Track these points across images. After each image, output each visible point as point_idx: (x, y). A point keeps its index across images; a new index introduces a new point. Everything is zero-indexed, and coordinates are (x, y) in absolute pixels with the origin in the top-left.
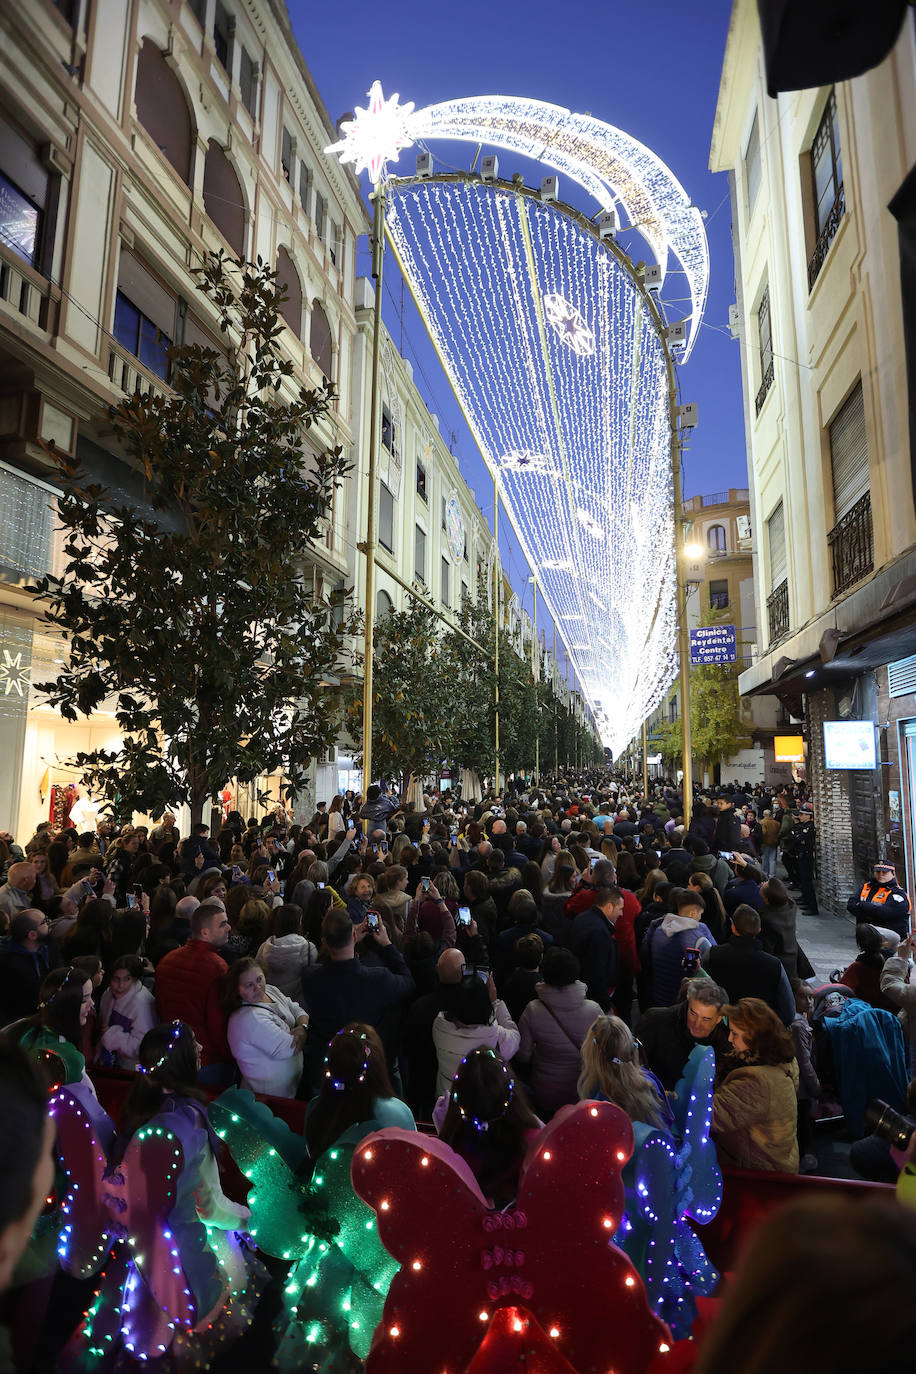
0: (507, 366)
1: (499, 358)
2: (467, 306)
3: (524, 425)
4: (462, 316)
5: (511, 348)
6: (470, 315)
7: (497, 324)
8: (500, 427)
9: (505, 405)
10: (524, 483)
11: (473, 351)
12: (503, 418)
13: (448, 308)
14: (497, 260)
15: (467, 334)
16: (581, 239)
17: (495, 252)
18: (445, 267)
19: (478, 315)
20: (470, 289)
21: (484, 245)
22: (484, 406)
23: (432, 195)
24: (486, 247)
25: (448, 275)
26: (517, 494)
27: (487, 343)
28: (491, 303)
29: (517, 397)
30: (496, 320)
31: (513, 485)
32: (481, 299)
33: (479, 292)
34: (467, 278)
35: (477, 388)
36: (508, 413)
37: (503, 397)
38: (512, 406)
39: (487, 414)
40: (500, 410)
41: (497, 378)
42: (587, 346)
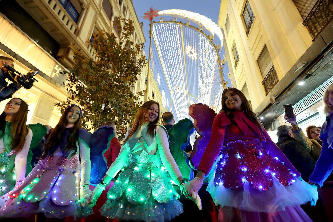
0: (176, 65)
1: (174, 63)
2: (168, 50)
3: (179, 79)
4: (167, 53)
5: (177, 60)
6: (169, 52)
7: (174, 54)
8: (173, 80)
10: (178, 95)
11: (169, 61)
12: (174, 78)
13: (164, 51)
14: (176, 40)
15: (167, 57)
16: (195, 32)
17: (175, 37)
18: (164, 41)
19: (170, 52)
20: (169, 46)
21: (173, 36)
22: (170, 75)
23: (163, 25)
24: (173, 37)
25: (164, 43)
26: (176, 98)
27: (172, 59)
28: (173, 50)
29: (178, 72)
30: (174, 53)
31: (175, 96)
33: (171, 47)
34: (168, 44)
35: (169, 70)
36: (175, 76)
37: (175, 72)
38: (176, 75)
39: (170, 77)
40: (173, 76)
41: (174, 68)
42: (195, 57)
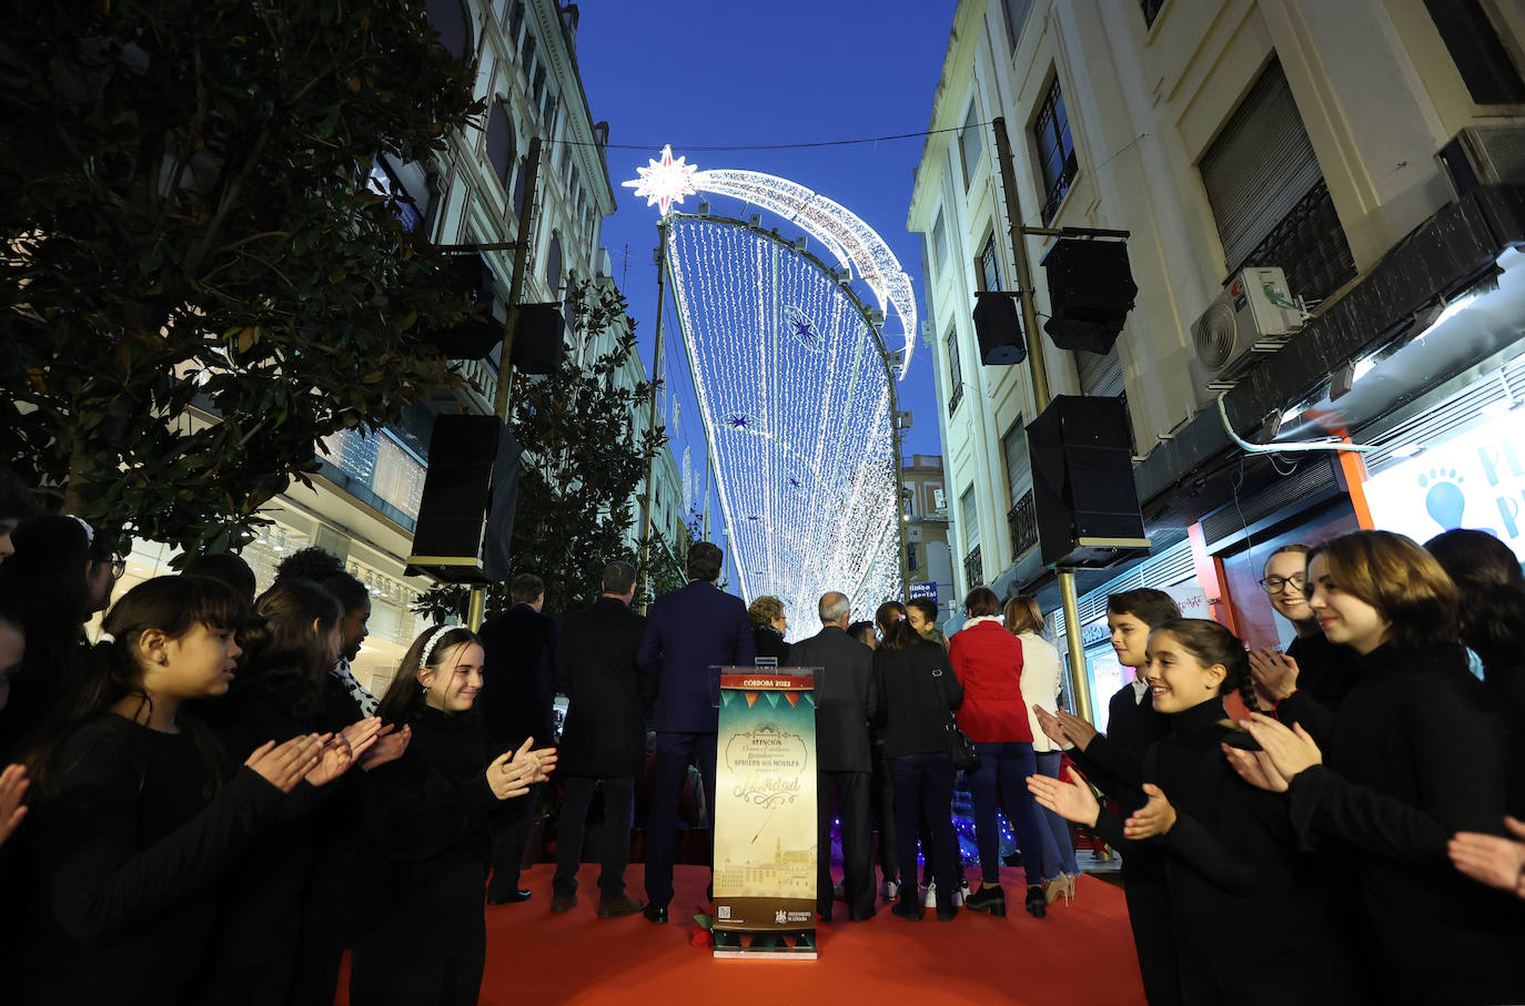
0: (741, 346)
1: (734, 339)
2: (716, 300)
3: (745, 392)
4: (709, 306)
5: (747, 335)
6: (717, 307)
7: (739, 315)
8: (723, 392)
9: (732, 376)
10: (735, 440)
11: (712, 332)
12: (727, 384)
13: (699, 299)
14: (749, 276)
15: (711, 319)
16: (823, 279)
17: (749, 270)
18: (704, 273)
19: (724, 308)
20: (721, 290)
21: (740, 264)
22: (712, 374)
23: (706, 229)
24: (742, 267)
25: (705, 279)
26: (725, 449)
27: (726, 328)
28: (737, 302)
29: (744, 369)
30: (739, 312)
31: (724, 441)
32: (730, 298)
33: (729, 292)
34: (721, 283)
35: (709, 359)
36: (732, 380)
37: (731, 368)
38: (738, 376)
39: (713, 380)
40: (726, 378)
41: (729, 354)
42: (816, 345)
